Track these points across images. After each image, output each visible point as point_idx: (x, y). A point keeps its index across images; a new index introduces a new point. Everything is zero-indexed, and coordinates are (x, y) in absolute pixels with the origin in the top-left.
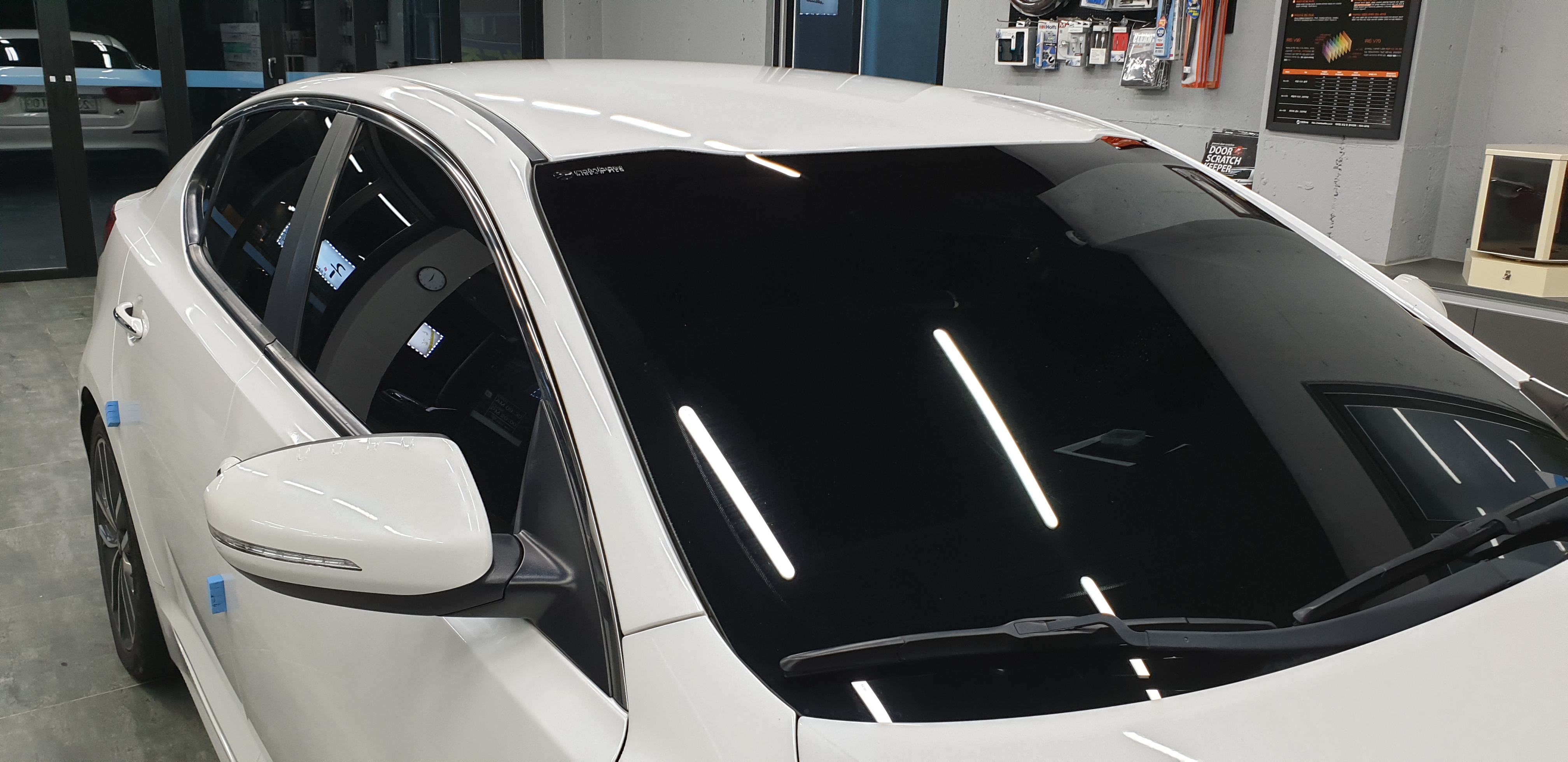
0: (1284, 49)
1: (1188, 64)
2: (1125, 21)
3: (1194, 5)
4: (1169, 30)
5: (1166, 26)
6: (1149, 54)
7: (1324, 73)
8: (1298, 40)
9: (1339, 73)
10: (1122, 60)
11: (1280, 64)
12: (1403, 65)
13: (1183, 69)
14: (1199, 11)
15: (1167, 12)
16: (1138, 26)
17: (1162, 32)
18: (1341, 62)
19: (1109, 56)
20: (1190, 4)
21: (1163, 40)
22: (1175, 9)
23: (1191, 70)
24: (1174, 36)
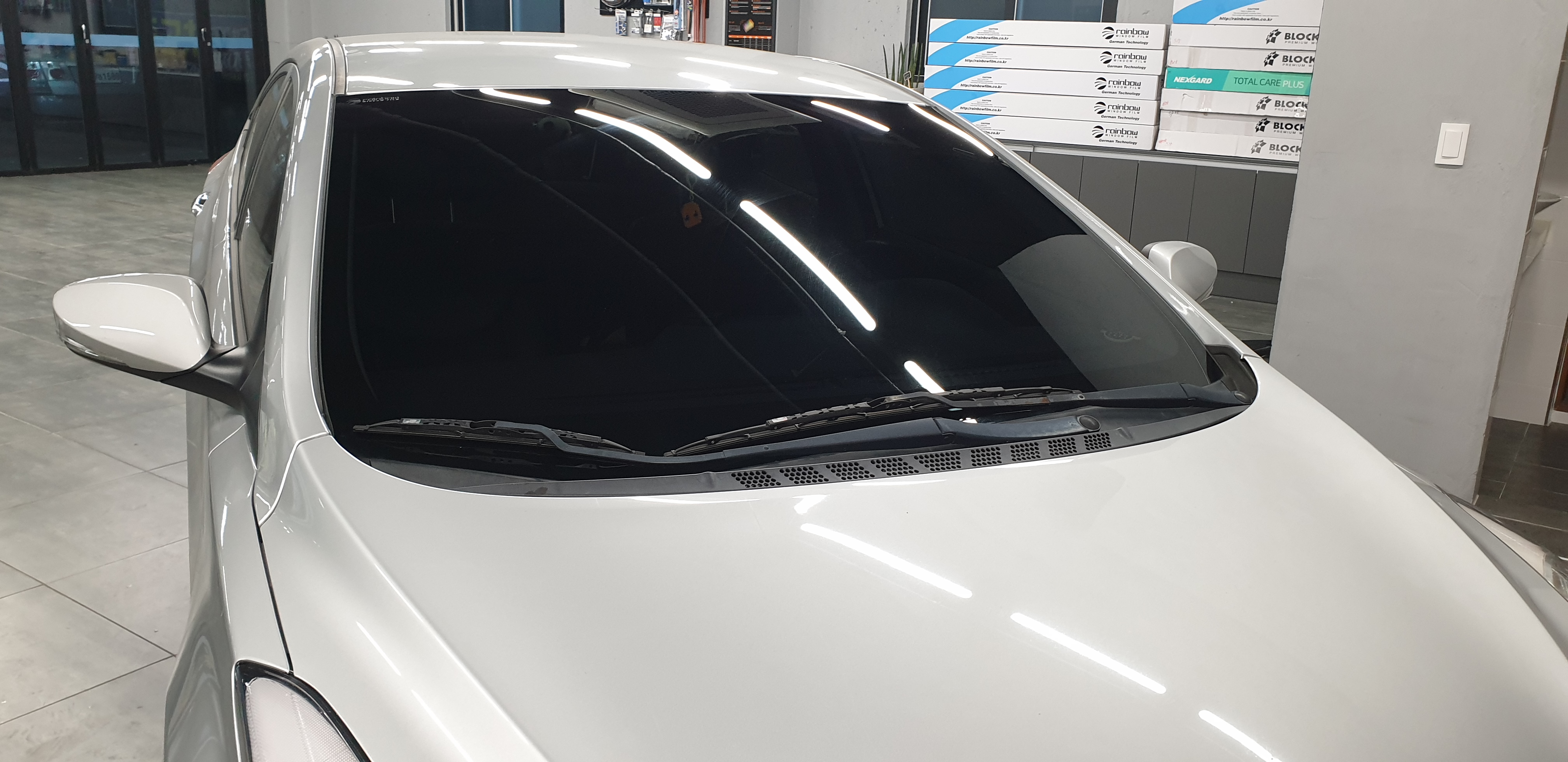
0: (728, 26)
1: (690, 33)
2: (659, 11)
3: (690, 5)
4: (680, 16)
5: (678, 14)
6: (672, 28)
7: (745, 37)
8: (733, 22)
9: (750, 37)
10: (659, 31)
11: (727, 33)
12: (772, 33)
13: (687, 35)
14: (692, 7)
15: (678, 8)
16: (666, 13)
17: (676, 17)
18: (751, 32)
19: (653, 29)
20: (688, 4)
21: (677, 21)
22: (682, 6)
23: (691, 36)
24: (682, 18)
